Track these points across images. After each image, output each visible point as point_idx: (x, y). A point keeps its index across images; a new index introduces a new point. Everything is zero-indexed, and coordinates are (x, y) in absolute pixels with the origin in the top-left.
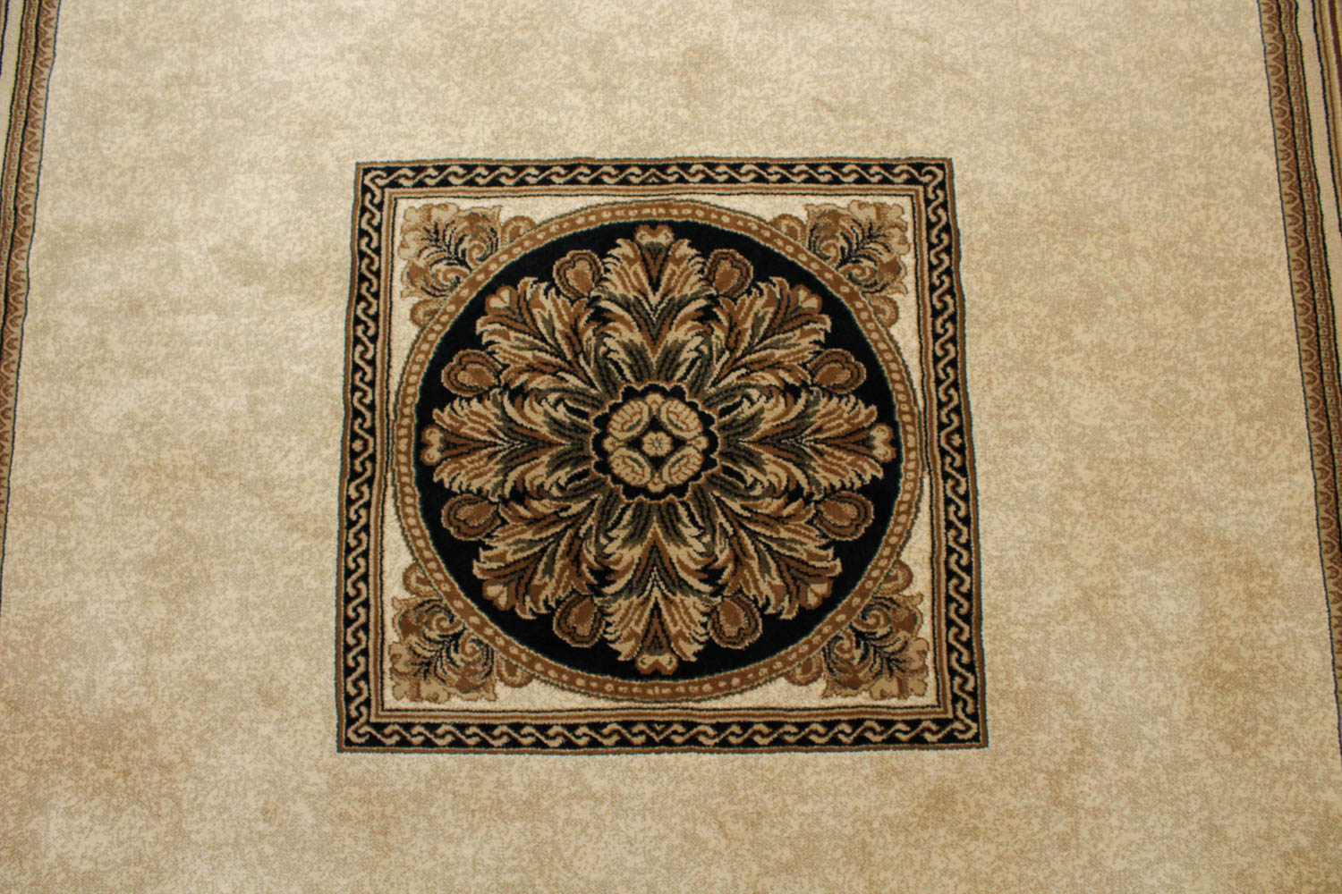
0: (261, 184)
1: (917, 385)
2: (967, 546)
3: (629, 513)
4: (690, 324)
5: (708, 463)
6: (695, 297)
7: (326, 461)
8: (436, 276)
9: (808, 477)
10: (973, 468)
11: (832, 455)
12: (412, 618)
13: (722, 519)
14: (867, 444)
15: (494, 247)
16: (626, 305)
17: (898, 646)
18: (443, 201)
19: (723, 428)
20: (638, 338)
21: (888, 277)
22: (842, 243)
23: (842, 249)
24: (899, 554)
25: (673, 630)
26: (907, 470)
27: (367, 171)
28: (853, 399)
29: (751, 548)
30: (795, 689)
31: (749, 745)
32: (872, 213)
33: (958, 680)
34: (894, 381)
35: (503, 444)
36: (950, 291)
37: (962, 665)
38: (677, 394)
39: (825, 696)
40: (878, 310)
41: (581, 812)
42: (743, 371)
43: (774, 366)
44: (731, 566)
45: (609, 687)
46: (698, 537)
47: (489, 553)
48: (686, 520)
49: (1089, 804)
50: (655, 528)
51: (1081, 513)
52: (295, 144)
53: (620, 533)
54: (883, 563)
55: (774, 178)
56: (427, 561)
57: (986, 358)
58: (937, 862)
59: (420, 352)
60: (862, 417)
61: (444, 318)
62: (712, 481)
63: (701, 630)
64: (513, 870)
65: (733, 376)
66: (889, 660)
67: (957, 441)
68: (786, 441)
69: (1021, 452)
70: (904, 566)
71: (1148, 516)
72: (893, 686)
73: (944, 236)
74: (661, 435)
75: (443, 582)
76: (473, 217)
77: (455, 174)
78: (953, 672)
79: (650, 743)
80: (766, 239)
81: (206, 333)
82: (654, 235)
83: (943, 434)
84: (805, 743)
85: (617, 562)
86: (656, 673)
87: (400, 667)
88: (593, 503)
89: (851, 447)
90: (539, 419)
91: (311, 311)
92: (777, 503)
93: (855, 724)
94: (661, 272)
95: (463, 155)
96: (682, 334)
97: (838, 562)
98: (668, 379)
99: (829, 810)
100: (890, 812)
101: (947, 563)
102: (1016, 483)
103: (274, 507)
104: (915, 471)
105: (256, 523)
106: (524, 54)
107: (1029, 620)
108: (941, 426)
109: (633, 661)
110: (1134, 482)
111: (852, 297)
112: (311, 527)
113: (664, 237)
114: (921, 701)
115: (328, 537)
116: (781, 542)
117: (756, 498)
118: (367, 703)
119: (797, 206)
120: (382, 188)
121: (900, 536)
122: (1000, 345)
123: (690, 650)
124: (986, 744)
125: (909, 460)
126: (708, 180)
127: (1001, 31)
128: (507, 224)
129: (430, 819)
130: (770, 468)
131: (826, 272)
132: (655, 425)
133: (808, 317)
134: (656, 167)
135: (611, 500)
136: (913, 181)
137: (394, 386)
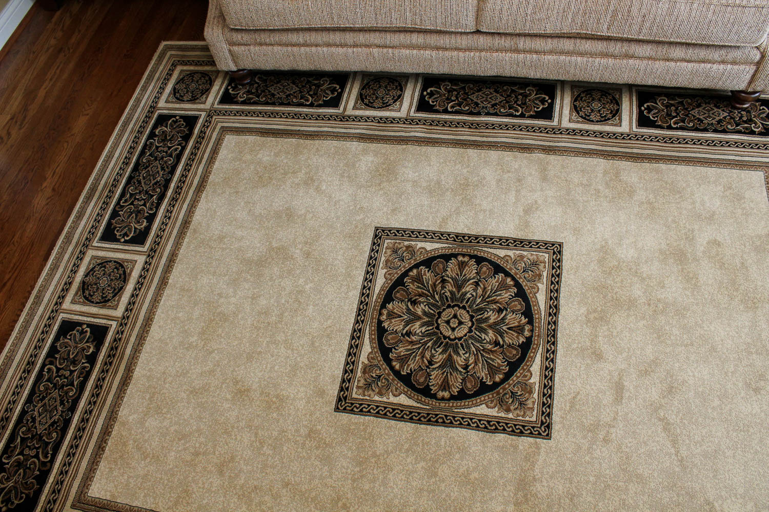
0: (558, 215)
1: (462, 410)
2: (402, 417)
3: (433, 312)
4: (494, 338)
5: (445, 337)
6: (504, 341)
7: (463, 229)
8: (520, 263)
9: (436, 368)
10: (429, 425)
11: (442, 377)
12: (411, 249)
13: (426, 339)
14: (444, 389)
15: (529, 281)
16: (503, 319)
17: (374, 388)
18: (547, 267)
19: (457, 344)
20: (491, 321)
21: (504, 407)
22: (519, 393)
23: (517, 393)
24: (404, 394)
25: (393, 321)
26: (432, 401)
27: (560, 245)
28: (461, 387)
29: (415, 347)
30: (367, 354)
31: (353, 338)
32: (530, 406)
33: (358, 406)
34: (465, 402)
35: (461, 278)
36: (496, 429)
37: (362, 408)
38: (470, 331)
39: (363, 362)
40: (492, 401)
41: (344, 289)
42: (475, 353)
43: (476, 363)
44: (410, 340)
45: (379, 300)
46: (421, 331)
47: (427, 271)
48: (427, 329)
49: (307, 442)
50: (426, 319)
51: (406, 461)
52: (572, 225)
53: (427, 309)
54: (402, 388)
55: (547, 373)
56: (427, 254)
57: (469, 437)
58: (302, 389)
59: (495, 257)
60: (454, 389)
61: (505, 265)
62: (439, 338)
63: (391, 329)
64: (331, 269)
65: (474, 349)
66: (370, 384)
67: (440, 420)
68: (449, 363)
69: (432, 443)
70: (400, 395)
71: (400, 486)
72: (361, 384)
73: (519, 431)
74: (457, 325)
75: (420, 258)
76: (540, 276)
77: (556, 271)
78: (361, 405)
79: (360, 310)
80: (523, 367)
81: (509, 199)
82: (528, 330)
83: (443, 416)
84: (349, 354)
85: (417, 307)
86: (381, 314)
87: (396, 244)
88: (438, 302)
89: (444, 384)
90: (467, 289)
91: (513, 228)
92: (428, 357)
93: (352, 371)
94: (514, 331)
95: (563, 274)
96: (491, 335)
97: (405, 373)
98: (476, 329)
99: (327, 359)
100: (321, 377)
101: (398, 409)
102: (422, 438)
103: (450, 215)
104: (432, 404)
105: (446, 210)
106: (602, 296)
107: (373, 434)
108: (446, 416)
109: (386, 308)
110: (414, 484)
111: (498, 393)
112: (443, 224)
113: (527, 334)
114: (354, 393)
115: (439, 228)
116: (415, 357)
117: (431, 351)
118: (388, 235)
119: (535, 379)
120: (553, 249)
121: (410, 395)
122: (474, 444)
123: (386, 325)
124: (335, 411)
125: (436, 403)
126: (548, 351)
127: (607, 472)
128: (537, 286)
129: (351, 249)
130: (441, 357)
131: (509, 386)
132: (460, 323)
133: (492, 377)
134: (554, 334)
135: (438, 307)
136: (542, 423)
137: (484, 249)
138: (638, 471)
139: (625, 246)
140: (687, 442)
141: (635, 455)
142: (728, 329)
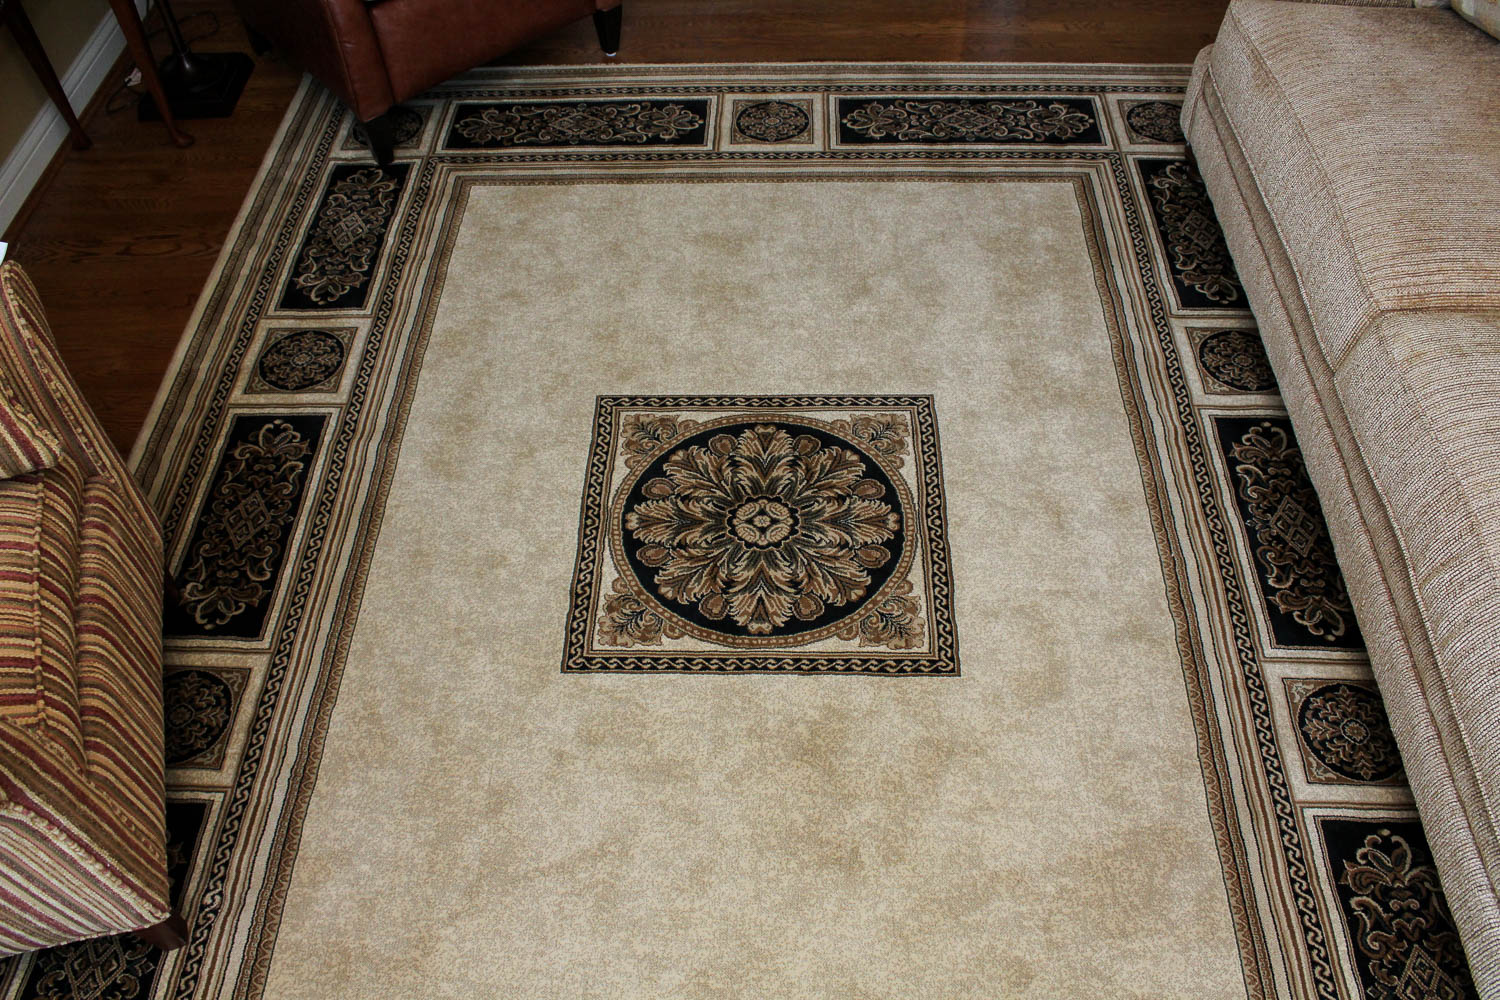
0: (1024, 665)
1: (607, 549)
2: (592, 475)
3: (779, 491)
4: (740, 580)
5: (733, 512)
6: (736, 593)
7: (956, 516)
8: (899, 608)
9: (677, 506)
10: (582, 508)
11: (662, 516)
12: (898, 447)
13: (727, 488)
14: (641, 520)
15: (863, 623)
16: (778, 590)
17: (637, 435)
18: (899, 651)
19: (724, 528)
20: (772, 573)
21: (615, 604)
22: (641, 623)
23: (641, 620)
24: (631, 472)
25: (756, 442)
26: (620, 509)
27: (953, 670)
28: (646, 542)
29: (712, 475)
30: (693, 419)
31: (719, 398)
32: (619, 640)
33: (608, 421)
34: (621, 550)
35: (851, 522)
36: (578, 596)
37: (604, 427)
38: (749, 545)
39: (679, 416)
40: (625, 586)
41: (806, 374)
42: (710, 556)
43: (691, 558)
44: (724, 468)
45: (791, 420)
46: (741, 480)
47: (857, 474)
48: (747, 488)
49: (550, 375)
50: (764, 484)
51: (525, 489)
53: (784, 482)
54: (640, 469)
55: (680, 661)
56: (891, 471)
57: (563, 562)
58: (630, 356)
59: (905, 568)
60: (642, 533)
61: (891, 584)
62: (731, 505)
63: (741, 442)
64: (840, 353)
65: (716, 553)
66: (643, 429)
67: (589, 522)
68: (688, 522)
69: (553, 517)
70: (629, 467)
71: (487, 487)
72: (641, 419)
73: (575, 627)
74: (759, 526)
75: (881, 462)
76: (878, 640)
77: (891, 667)
78: (610, 424)
79: (770, 399)
80: (689, 625)
81: (1044, 580)
82: (760, 628)
83: (596, 525)
84: (691, 398)
85: (786, 470)
86: (766, 425)
87: (903, 427)
88: (799, 495)
89: (651, 520)
90: (830, 534)
91: (976, 592)
92: (696, 495)
93: (664, 405)
94: (756, 607)
95: (887, 679)
96: (745, 575)
97: (665, 469)
98: (754, 552)
99: (681, 374)
100: (651, 373)
101: (605, 468)
102: (559, 503)
103: (983, 495)
104: (615, 509)
105: (993, 488)
107: (565, 444)
108: (597, 529)
109: (778, 430)
110: (490, 503)
111: (639, 593)
112: (960, 486)
113: (754, 627)
114: (629, 413)
115: (949, 482)
116: (695, 477)
117: (707, 497)
118: (919, 414)
119: (667, 645)
120: (940, 660)
121: (629, 480)
122: (553, 569)
123: (747, 434)
124: (598, 397)
125: (619, 513)
126: (724, 661)
127: (507, 759)
128: (855, 636)
129: (882, 371)
130: (698, 510)
131: (653, 607)
132: (763, 530)
133: (667, 583)
134: (756, 668)
135: (789, 496)
136: (589, 660)
137: (919, 551)
138: (507, 806)
139: (974, 788)
140: (562, 890)
141: (536, 800)
142: (805, 985)
